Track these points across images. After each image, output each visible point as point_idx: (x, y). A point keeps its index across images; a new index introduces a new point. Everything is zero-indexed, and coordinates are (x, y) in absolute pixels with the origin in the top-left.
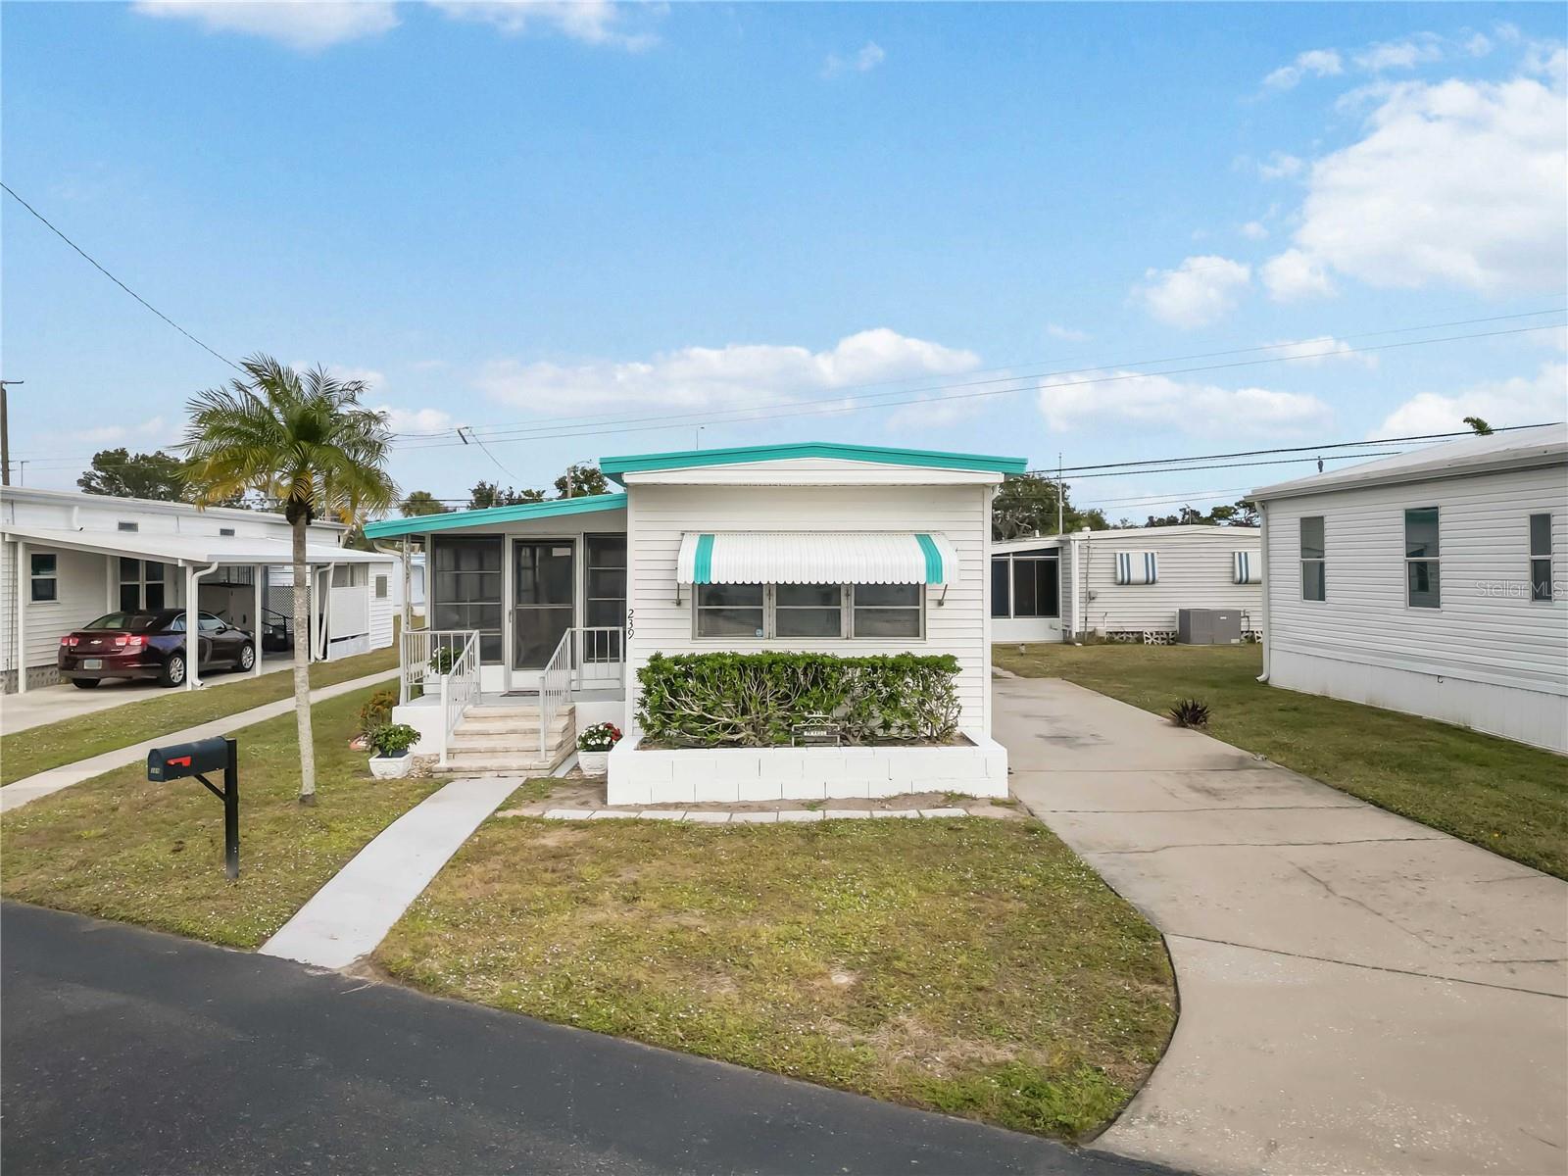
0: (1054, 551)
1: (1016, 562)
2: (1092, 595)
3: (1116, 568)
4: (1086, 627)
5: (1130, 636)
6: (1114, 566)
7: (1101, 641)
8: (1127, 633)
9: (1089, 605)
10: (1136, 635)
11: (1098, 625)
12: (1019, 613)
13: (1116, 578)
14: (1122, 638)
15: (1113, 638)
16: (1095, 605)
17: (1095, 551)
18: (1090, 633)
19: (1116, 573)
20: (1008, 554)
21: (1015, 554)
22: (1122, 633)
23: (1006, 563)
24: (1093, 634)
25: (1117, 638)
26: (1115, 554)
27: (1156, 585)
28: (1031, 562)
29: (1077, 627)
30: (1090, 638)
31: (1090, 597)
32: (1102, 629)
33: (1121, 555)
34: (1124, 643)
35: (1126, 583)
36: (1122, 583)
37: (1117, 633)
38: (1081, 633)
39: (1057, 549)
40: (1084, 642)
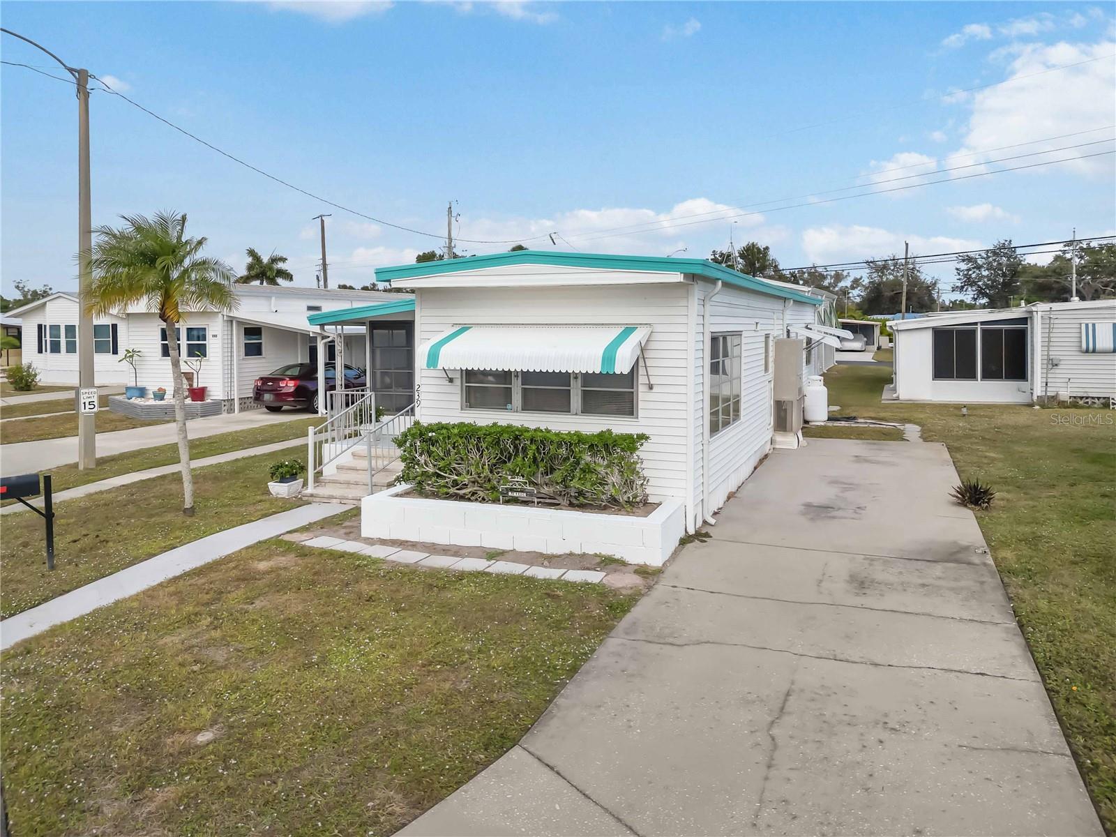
0: (1024, 321)
1: (984, 332)
2: (1055, 362)
3: (1081, 337)
4: (1046, 391)
5: (1096, 401)
6: (1078, 335)
7: (1062, 404)
8: (1093, 398)
9: (1053, 371)
10: (1102, 401)
11: (1061, 389)
12: (986, 376)
13: (1081, 346)
14: (1087, 403)
15: (1076, 403)
16: (1057, 371)
17: (1056, 321)
18: (1051, 397)
19: (1081, 342)
20: (975, 324)
21: (983, 323)
22: (1087, 398)
23: (974, 332)
24: (1054, 398)
25: (1081, 402)
26: (1081, 324)
28: (1000, 330)
29: (1038, 391)
30: (1051, 402)
31: (1052, 364)
32: (1065, 394)
33: (1087, 325)
34: (1089, 407)
35: (1091, 351)
36: (1087, 351)
37: (1081, 398)
38: (1041, 397)
39: (1027, 318)
40: (1043, 407)
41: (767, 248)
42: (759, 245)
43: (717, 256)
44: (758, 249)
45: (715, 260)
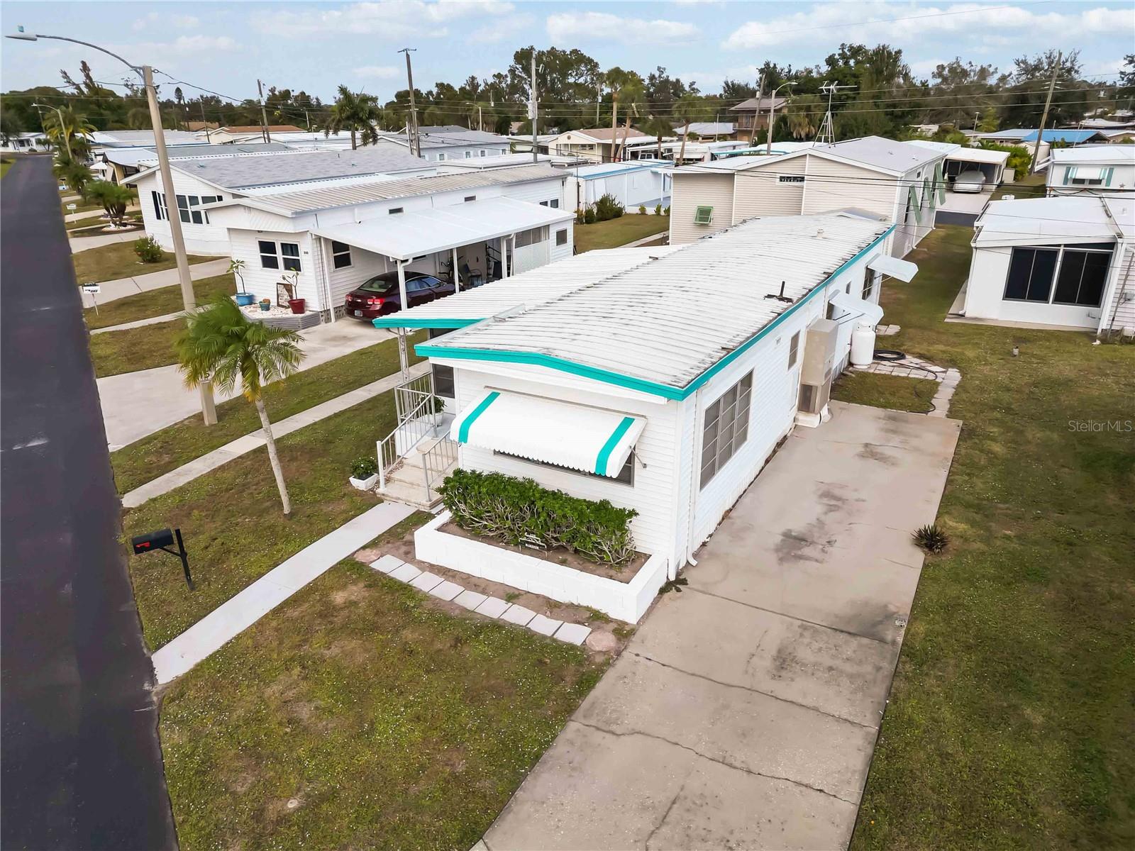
0: (1110, 245)
1: (1066, 253)
2: (1128, 297)
4: (1112, 325)
9: (1120, 306)
11: (1128, 324)
12: (1058, 299)
16: (1129, 306)
18: (1116, 331)
20: (1059, 245)
21: (1066, 245)
23: (1055, 253)
24: (1119, 332)
28: (1084, 253)
29: (1104, 324)
30: (1114, 337)
31: (1124, 298)
32: (1130, 329)
38: (1106, 330)
39: (1112, 243)
40: (1105, 341)
41: (899, 52)
42: (890, 48)
43: (846, 50)
44: (889, 53)
45: (843, 56)
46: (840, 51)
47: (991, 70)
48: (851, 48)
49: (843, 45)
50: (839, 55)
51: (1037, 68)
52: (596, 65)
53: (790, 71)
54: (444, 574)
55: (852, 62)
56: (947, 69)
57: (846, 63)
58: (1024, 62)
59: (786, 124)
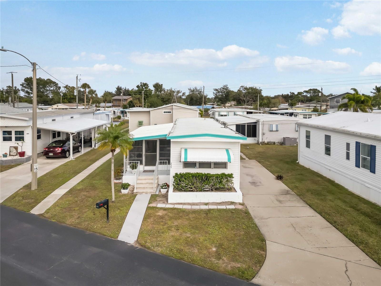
0: (256, 123)
1: (247, 125)
2: (264, 134)
5: (272, 143)
6: (269, 128)
7: (266, 144)
8: (272, 142)
9: (263, 136)
10: (273, 143)
12: (248, 136)
13: (269, 130)
15: (268, 143)
16: (265, 136)
17: (265, 124)
18: (263, 142)
20: (245, 123)
21: (247, 123)
22: (270, 142)
23: (245, 125)
24: (264, 142)
25: (269, 143)
26: (269, 125)
27: (278, 131)
28: (251, 125)
29: (260, 140)
30: (263, 143)
31: (263, 134)
32: (266, 141)
33: (271, 125)
35: (272, 131)
36: (271, 131)
37: (269, 142)
39: (256, 122)
40: (262, 145)
41: (162, 85)
45: (141, 85)
46: (141, 84)
47: (180, 91)
48: (143, 84)
49: (141, 82)
50: (140, 85)
51: (194, 91)
52: (57, 84)
53: (126, 89)
54: (181, 204)
55: (144, 87)
56: (169, 91)
57: (142, 88)
58: (190, 89)
59: (132, 103)
